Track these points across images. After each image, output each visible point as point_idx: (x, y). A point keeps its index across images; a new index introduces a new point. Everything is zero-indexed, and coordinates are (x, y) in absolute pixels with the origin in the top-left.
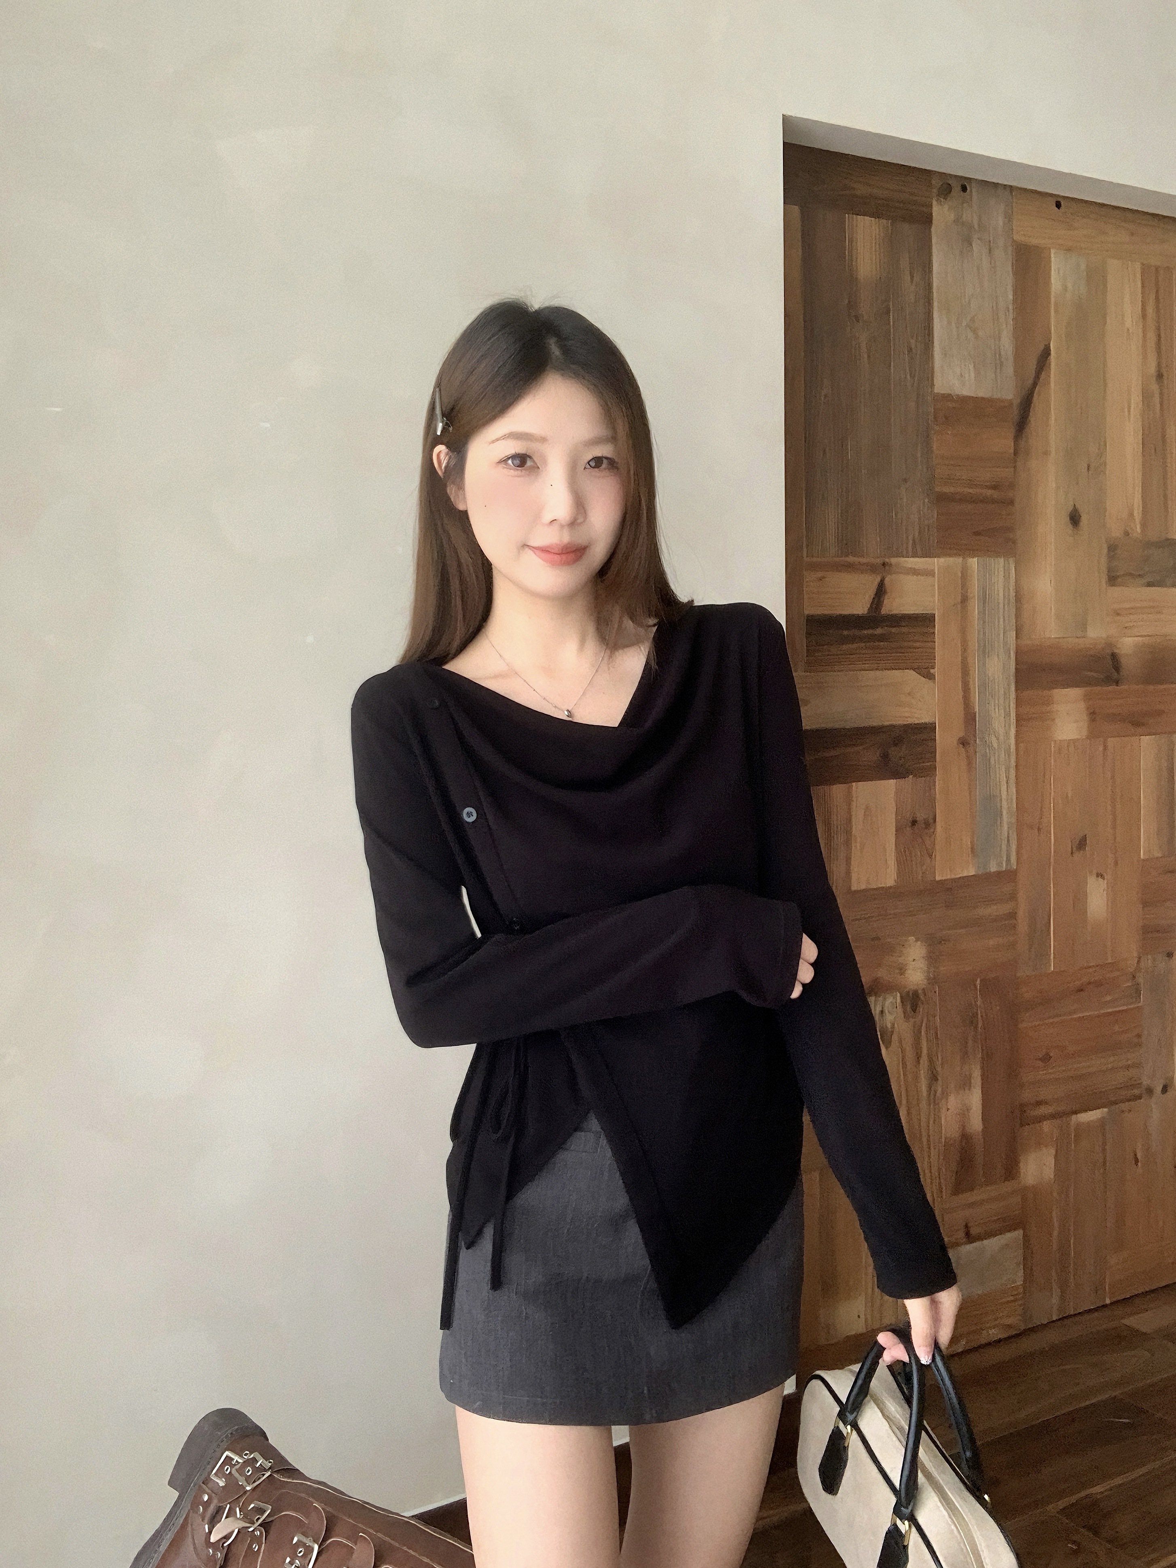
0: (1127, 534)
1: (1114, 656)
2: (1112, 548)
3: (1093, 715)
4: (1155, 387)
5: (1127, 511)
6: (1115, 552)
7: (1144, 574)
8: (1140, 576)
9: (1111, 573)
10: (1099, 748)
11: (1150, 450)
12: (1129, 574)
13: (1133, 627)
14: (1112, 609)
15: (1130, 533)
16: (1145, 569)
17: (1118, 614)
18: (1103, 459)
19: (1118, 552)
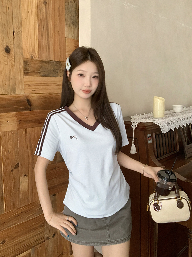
0: (32, 57)
1: (28, 101)
2: (26, 62)
3: (20, 121)
4: (43, 6)
5: (32, 49)
6: (27, 64)
7: (40, 72)
8: (39, 73)
9: (25, 71)
10: (23, 132)
11: (41, 28)
12: (34, 72)
13: (36, 90)
14: (27, 84)
15: (34, 57)
16: (41, 70)
17: (29, 86)
18: (20, 29)
19: (28, 64)
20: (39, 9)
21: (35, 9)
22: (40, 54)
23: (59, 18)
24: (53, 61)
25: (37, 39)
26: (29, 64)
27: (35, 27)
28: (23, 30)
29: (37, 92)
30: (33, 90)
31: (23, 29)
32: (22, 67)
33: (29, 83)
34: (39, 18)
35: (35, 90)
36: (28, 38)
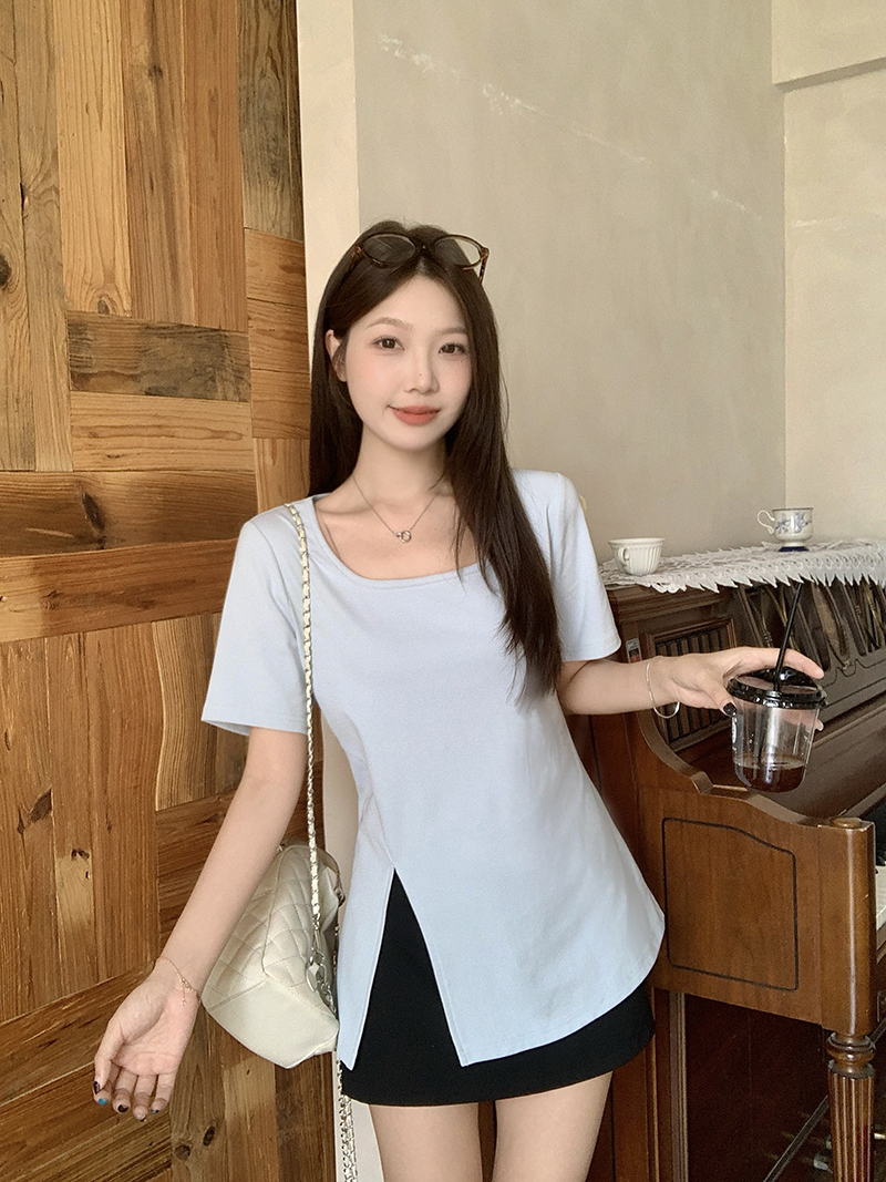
0: (104, 309)
1: (90, 502)
2: (77, 328)
3: (54, 599)
4: (148, 87)
5: (102, 274)
6: (83, 336)
7: (140, 375)
8: (133, 377)
9: (76, 370)
10: (70, 649)
11: (141, 182)
12: (112, 373)
13: (123, 455)
14: (82, 428)
15: (110, 308)
16: (144, 366)
17: (95, 436)
18: (52, 182)
19: (89, 337)
20: (131, 96)
21: (113, 97)
22: (137, 296)
23: (216, 141)
24: (194, 330)
25: (126, 230)
26: (92, 338)
27: (115, 174)
28: (62, 186)
29: (128, 462)
30: (110, 453)
31: (62, 179)
32: (60, 347)
33: (92, 422)
34: (133, 138)
35: (118, 456)
36: (87, 220)
